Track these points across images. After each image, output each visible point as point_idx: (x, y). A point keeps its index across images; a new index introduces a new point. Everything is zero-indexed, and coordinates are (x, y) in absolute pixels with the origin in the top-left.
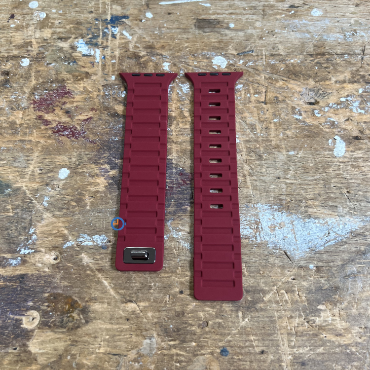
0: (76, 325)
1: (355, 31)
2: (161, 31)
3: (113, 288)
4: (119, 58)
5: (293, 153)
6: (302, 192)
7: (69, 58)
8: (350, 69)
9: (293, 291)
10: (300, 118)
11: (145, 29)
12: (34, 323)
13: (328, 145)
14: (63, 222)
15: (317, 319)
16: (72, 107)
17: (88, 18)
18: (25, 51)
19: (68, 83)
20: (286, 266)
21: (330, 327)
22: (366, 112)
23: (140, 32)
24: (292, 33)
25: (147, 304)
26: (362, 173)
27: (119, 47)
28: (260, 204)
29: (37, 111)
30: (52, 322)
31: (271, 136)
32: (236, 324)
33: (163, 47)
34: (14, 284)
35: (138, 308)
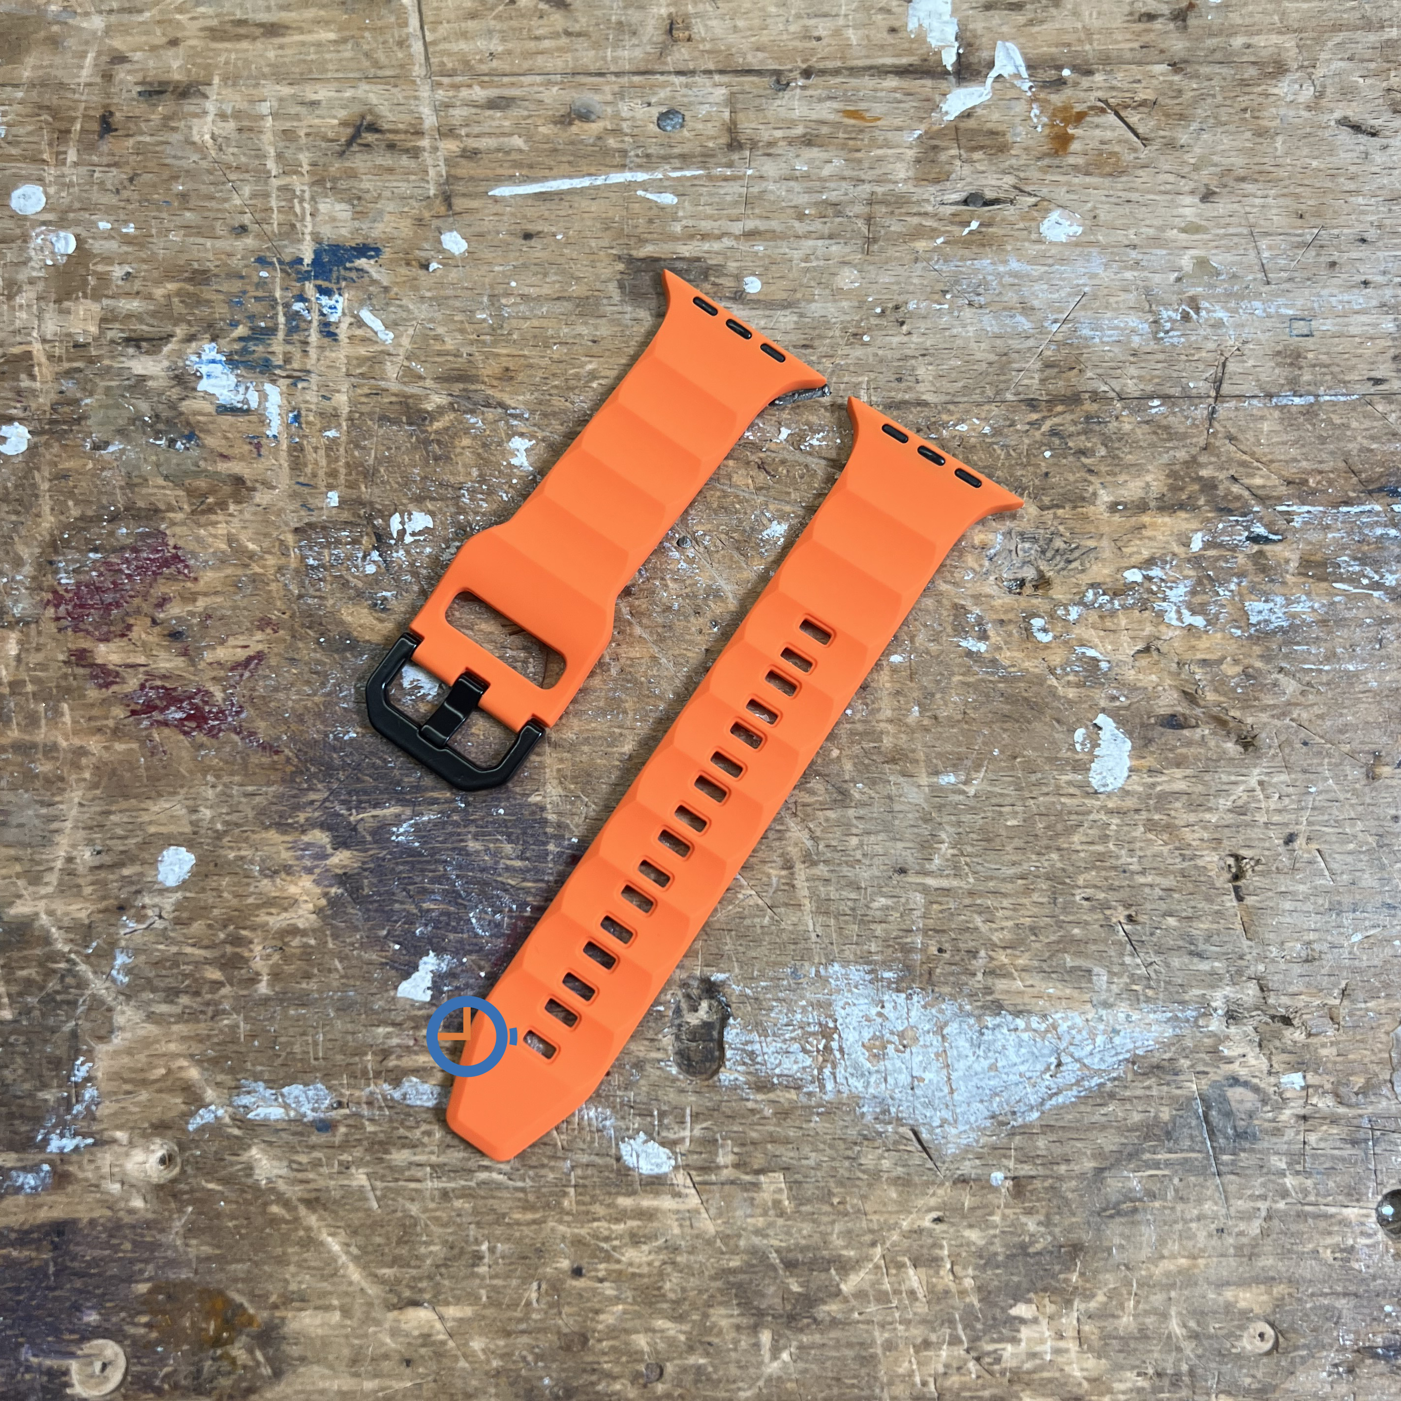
0: (244, 1385)
1: (1194, 303)
2: (500, 309)
3: (356, 1259)
4: (350, 419)
5: (952, 779)
6: (978, 920)
7: (168, 421)
8: (1165, 458)
9: (934, 1262)
10: (982, 647)
11: (440, 301)
12: (106, 1379)
13: (1072, 747)
14: (184, 1039)
15: (1008, 1350)
16: (192, 614)
17: (230, 255)
18: (10, 395)
19: (173, 524)
20: (916, 1179)
21: (1046, 1375)
22: (1209, 623)
23: (422, 312)
24: (968, 313)
25: (468, 1311)
26: (1183, 849)
27: (348, 375)
28: (837, 967)
29: (70, 631)
30: (167, 1376)
31: (882, 716)
32: (752, 1371)
33: (507, 376)
34: (34, 1254)
35: (438, 1326)
